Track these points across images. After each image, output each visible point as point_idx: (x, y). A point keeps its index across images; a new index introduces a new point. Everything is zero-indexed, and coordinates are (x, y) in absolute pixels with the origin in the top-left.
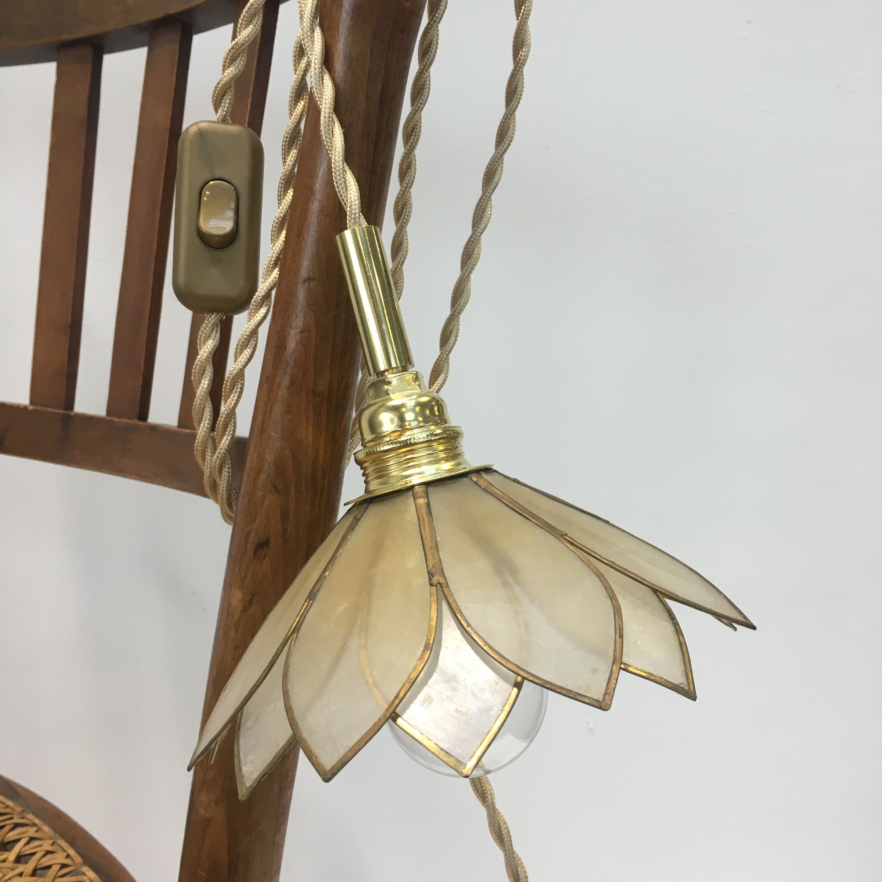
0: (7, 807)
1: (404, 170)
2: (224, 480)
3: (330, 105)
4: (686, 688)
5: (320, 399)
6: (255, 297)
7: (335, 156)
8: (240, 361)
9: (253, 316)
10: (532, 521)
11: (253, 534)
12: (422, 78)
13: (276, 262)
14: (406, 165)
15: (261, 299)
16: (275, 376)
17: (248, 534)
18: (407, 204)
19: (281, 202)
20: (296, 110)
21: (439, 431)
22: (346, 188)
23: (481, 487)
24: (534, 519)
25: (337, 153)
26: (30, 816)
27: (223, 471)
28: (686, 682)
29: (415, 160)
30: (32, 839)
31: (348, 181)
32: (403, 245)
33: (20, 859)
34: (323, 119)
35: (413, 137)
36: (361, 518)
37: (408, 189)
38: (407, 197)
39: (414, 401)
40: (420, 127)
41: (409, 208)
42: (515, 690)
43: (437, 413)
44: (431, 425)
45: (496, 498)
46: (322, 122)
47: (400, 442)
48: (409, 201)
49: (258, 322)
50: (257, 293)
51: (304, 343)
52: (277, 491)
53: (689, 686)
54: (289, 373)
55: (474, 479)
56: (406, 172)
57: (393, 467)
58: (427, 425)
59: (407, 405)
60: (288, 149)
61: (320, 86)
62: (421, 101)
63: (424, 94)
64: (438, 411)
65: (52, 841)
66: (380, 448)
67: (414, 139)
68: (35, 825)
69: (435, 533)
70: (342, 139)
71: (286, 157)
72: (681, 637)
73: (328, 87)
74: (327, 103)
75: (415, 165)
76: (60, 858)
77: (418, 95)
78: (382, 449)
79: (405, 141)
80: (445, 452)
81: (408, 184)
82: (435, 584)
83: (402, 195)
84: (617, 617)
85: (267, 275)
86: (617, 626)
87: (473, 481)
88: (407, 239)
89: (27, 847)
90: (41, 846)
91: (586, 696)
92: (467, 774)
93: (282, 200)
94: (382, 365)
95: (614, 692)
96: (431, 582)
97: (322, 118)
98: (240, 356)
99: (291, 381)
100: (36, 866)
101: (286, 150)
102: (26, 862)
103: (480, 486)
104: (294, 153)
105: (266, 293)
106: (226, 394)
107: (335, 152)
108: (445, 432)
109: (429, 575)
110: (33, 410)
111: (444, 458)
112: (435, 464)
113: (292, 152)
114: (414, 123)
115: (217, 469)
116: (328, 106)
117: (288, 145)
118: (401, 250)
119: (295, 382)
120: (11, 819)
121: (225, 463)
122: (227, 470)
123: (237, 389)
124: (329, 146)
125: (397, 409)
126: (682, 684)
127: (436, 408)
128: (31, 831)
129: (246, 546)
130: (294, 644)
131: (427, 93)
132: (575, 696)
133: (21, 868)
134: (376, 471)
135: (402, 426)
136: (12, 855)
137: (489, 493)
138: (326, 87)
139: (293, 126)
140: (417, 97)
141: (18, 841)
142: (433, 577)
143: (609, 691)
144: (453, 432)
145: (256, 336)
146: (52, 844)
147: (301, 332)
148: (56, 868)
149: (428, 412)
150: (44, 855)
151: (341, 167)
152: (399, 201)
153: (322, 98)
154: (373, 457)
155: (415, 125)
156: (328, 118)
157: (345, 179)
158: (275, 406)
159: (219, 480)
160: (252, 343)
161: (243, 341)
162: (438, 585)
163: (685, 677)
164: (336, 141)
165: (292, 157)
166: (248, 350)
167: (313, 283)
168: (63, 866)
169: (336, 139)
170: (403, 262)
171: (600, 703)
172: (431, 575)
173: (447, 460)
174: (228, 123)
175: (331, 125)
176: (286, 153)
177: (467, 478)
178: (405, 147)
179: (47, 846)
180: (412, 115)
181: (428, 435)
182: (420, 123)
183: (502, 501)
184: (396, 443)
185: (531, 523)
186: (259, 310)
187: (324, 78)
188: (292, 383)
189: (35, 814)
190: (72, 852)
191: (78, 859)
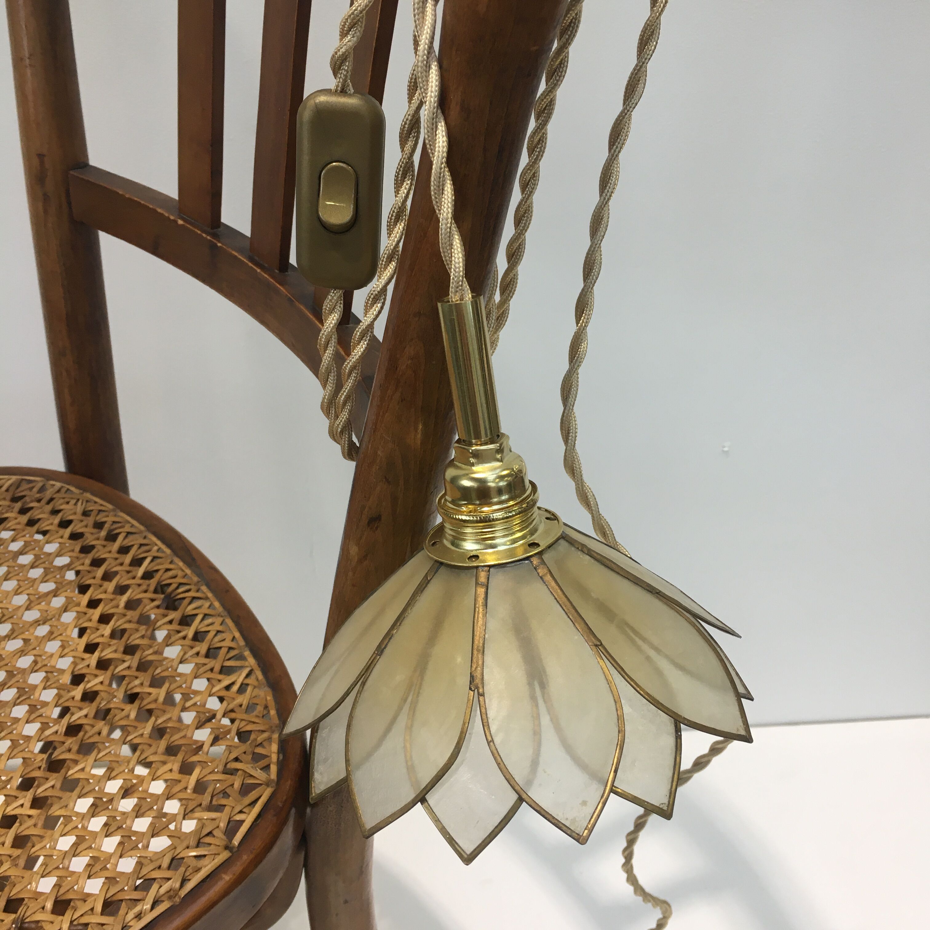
0: (186, 576)
1: (520, 215)
4: (665, 808)
14: (522, 210)
26: (204, 588)
28: (667, 801)
30: (206, 616)
32: (512, 284)
33: (197, 637)
52: (388, 481)
53: (669, 806)
65: (221, 619)
68: (207, 598)
76: (228, 640)
89: (202, 625)
90: (213, 624)
96: (471, 685)
100: (209, 646)
102: (202, 640)
120: (189, 590)
126: (663, 804)
128: (205, 607)
133: (197, 647)
136: (190, 632)
141: (194, 616)
146: (222, 623)
148: (223, 651)
150: (216, 635)
151: (449, 225)
163: (668, 797)
164: (445, 199)
168: (230, 649)
171: (579, 837)
174: (350, 95)
179: (217, 624)
189: (209, 587)
190: (237, 635)
191: (242, 643)
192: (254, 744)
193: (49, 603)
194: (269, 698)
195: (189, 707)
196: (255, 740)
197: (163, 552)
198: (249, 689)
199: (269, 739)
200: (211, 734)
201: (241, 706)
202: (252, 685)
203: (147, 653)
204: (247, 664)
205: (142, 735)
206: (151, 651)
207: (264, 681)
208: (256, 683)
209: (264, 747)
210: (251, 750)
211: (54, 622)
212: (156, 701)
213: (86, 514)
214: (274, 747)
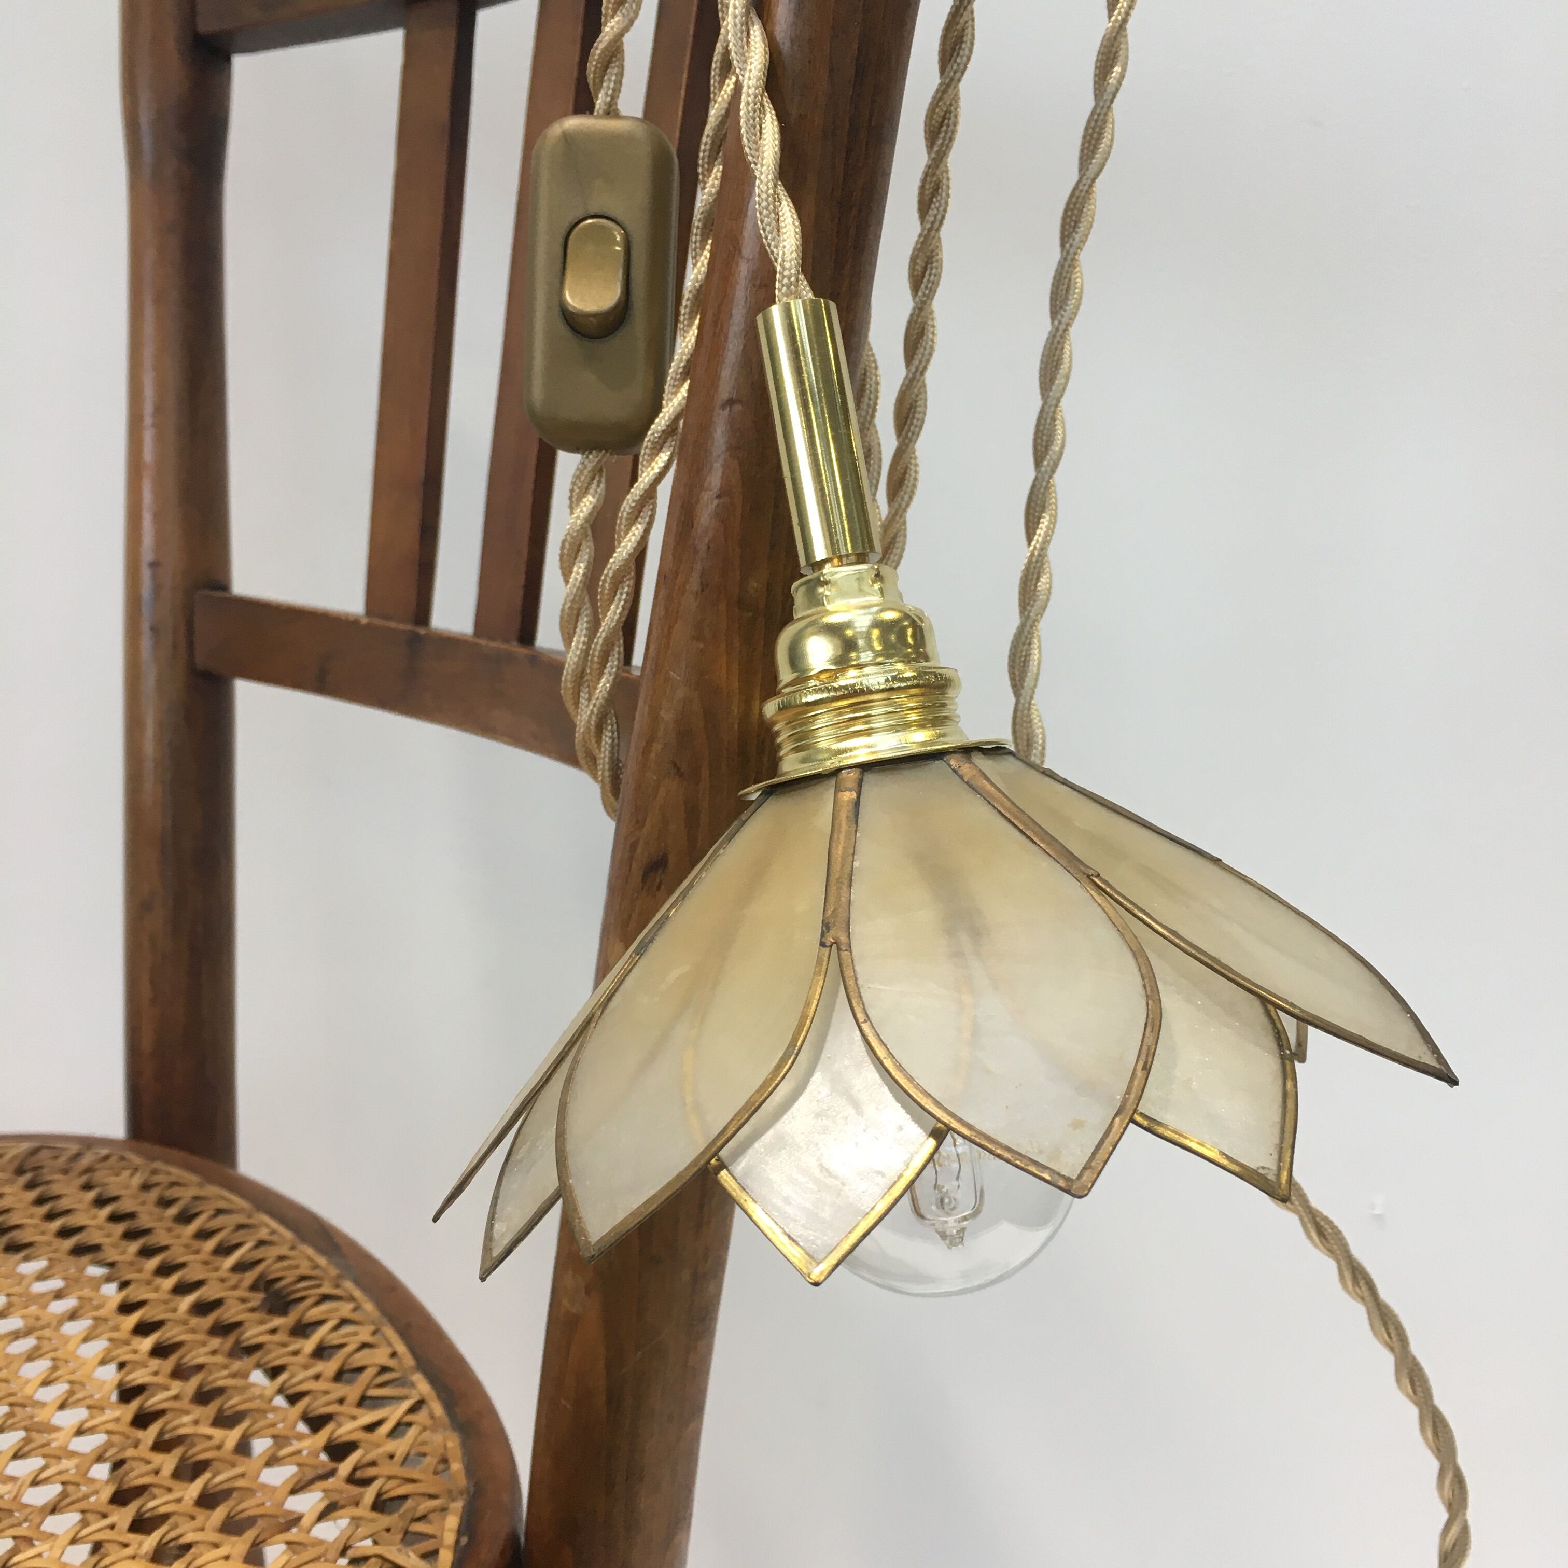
0: (316, 1267)
1: (927, 198)
2: (605, 751)
3: (757, 81)
4: (1271, 1177)
5: (751, 614)
6: (649, 433)
7: (762, 173)
8: (626, 547)
9: (647, 468)
10: (1039, 845)
11: (641, 845)
12: (958, 24)
13: (686, 370)
14: (930, 188)
15: (659, 437)
16: (677, 573)
17: (634, 846)
18: (934, 259)
19: (697, 262)
20: (723, 93)
21: (909, 674)
22: (779, 231)
23: (963, 780)
24: (1043, 840)
25: (765, 168)
26: (348, 1285)
27: (604, 737)
28: (1274, 1167)
29: (948, 179)
30: (344, 1322)
31: (781, 219)
32: (925, 338)
33: (321, 1352)
34: (745, 109)
35: (942, 135)
36: (747, 820)
37: (933, 233)
38: (931, 248)
39: (870, 617)
40: (956, 116)
41: (937, 268)
42: (932, 1143)
43: (910, 641)
44: (896, 662)
45: (985, 799)
46: (742, 113)
47: (835, 689)
48: (937, 254)
49: (653, 478)
50: (653, 427)
51: (723, 516)
52: (679, 773)
53: (1278, 1175)
54: (699, 568)
55: (952, 762)
56: (931, 201)
57: (822, 733)
58: (891, 661)
59: (857, 625)
60: (708, 163)
61: (743, 48)
62: (955, 67)
63: (961, 53)
64: (914, 636)
65: (372, 1328)
66: (801, 699)
67: (944, 139)
68: (351, 1299)
69: (853, 854)
70: (777, 142)
71: (706, 179)
72: (1289, 1084)
73: (756, 48)
74: (752, 77)
75: (948, 187)
76: (380, 1356)
77: (952, 56)
78: (804, 700)
79: (929, 144)
80: (921, 710)
81: (933, 223)
82: (828, 944)
83: (922, 243)
84: (1149, 1029)
85: (673, 393)
86: (1145, 1048)
87: (950, 766)
88: (933, 326)
89: (335, 1334)
90: (355, 1334)
91: (1047, 1168)
92: (817, 1280)
93: (698, 257)
94: (820, 552)
95: (1103, 1167)
96: (823, 940)
97: (742, 106)
98: (625, 537)
99: (701, 582)
100: (343, 1365)
101: (706, 166)
102: (329, 1357)
103: (961, 777)
104: (718, 170)
105: (668, 426)
106: (604, 604)
107: (762, 166)
108: (922, 677)
109: (822, 927)
110: (368, 625)
111: (915, 721)
112: (897, 731)
113: (715, 170)
114: (945, 109)
115: (592, 733)
116: (753, 82)
117: (709, 156)
118: (921, 346)
119: (708, 585)
120: (319, 1286)
121: (606, 723)
122: (610, 734)
123: (621, 594)
124: (753, 157)
125: (835, 631)
126: (1263, 1168)
127: (910, 632)
128: (346, 1309)
129: (631, 866)
130: (595, 1027)
131: (967, 52)
132: (1027, 1165)
133: (320, 1367)
134: (793, 738)
135: (842, 662)
136: (309, 1345)
137: (974, 789)
138: (753, 48)
139: (717, 123)
140: (950, 60)
141: (320, 1323)
142: (828, 932)
143: (1093, 1164)
144: (936, 676)
145: (652, 501)
146: (374, 1333)
147: (718, 497)
148: (370, 1372)
149: (893, 637)
150: (358, 1350)
151: (771, 192)
152: (917, 255)
153: (745, 69)
154: (790, 714)
155: (946, 113)
156: (752, 105)
157: (778, 214)
158: (676, 626)
159: (597, 751)
160: (646, 513)
161: (630, 511)
162: (834, 946)
163: (1275, 1156)
164: (764, 146)
165: (716, 178)
166: (639, 526)
167: (738, 408)
168: (384, 1369)
169: (765, 142)
170: (925, 368)
171: (1070, 1183)
172: (826, 926)
173: (921, 725)
175: (759, 118)
176: (706, 173)
177: (941, 761)
178: (929, 153)
179: (365, 1335)
180: (939, 95)
181: (887, 681)
182: (956, 109)
183: (993, 806)
184: (829, 690)
185: (1037, 848)
186: (657, 455)
187: (752, 32)
188: (704, 586)
189: (357, 1282)
190: (401, 1348)
191: (409, 1361)
192: (410, 1516)
193: (45, 1307)
194: (450, 1444)
195: (284, 1457)
196: (415, 1509)
197: (280, 1235)
198: (412, 1432)
199: (444, 1510)
200: (322, 1500)
201: (391, 1457)
202: (419, 1424)
203: (216, 1375)
204: (414, 1392)
205: (179, 1501)
206: (226, 1372)
207: (446, 1420)
208: (428, 1422)
209: (430, 1522)
210: (401, 1524)
211: (47, 1333)
212: (219, 1447)
213: (146, 1187)
214: (452, 1522)
